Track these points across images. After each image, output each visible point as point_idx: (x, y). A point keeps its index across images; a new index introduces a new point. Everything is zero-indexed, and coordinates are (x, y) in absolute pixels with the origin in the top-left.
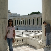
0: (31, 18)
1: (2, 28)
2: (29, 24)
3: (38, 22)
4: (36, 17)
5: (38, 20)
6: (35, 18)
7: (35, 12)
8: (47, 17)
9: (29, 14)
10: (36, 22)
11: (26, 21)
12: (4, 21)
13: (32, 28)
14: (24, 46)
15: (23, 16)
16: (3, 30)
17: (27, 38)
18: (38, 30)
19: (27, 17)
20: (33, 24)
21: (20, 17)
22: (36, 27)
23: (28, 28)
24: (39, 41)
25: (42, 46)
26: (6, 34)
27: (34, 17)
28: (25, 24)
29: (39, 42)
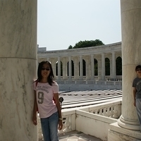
0: (76, 57)
1: (24, 86)
2: (73, 75)
3: (96, 68)
4: (92, 56)
5: (96, 62)
6: (89, 57)
7: (89, 42)
8: (137, 55)
9: (70, 47)
10: (90, 69)
11: (65, 67)
12: (28, 67)
13: (82, 85)
14: (70, 136)
15: (55, 52)
16: (25, 93)
17: (76, 115)
18: (98, 92)
19: (66, 54)
20: (84, 74)
21: (48, 54)
22: (92, 83)
23: (70, 85)
24: (113, 122)
25: (124, 137)
26: (33, 106)
27: (87, 56)
28: (62, 75)
29: (115, 124)
